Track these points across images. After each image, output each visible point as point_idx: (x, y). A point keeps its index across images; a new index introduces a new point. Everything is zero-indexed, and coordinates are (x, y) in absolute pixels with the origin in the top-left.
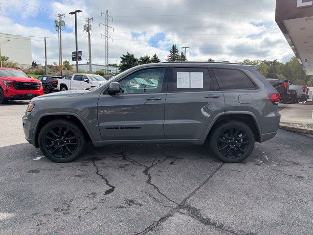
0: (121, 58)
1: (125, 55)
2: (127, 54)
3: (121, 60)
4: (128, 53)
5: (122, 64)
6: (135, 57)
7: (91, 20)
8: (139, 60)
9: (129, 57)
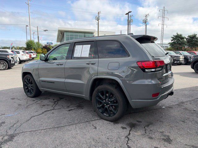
0: (172, 37)
1: (175, 35)
2: (176, 35)
3: (172, 39)
4: (177, 33)
5: (172, 42)
6: (183, 36)
7: (148, 16)
8: (187, 38)
9: (178, 36)
